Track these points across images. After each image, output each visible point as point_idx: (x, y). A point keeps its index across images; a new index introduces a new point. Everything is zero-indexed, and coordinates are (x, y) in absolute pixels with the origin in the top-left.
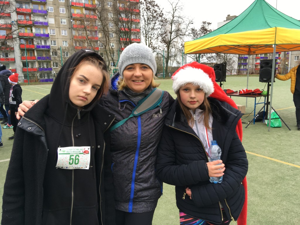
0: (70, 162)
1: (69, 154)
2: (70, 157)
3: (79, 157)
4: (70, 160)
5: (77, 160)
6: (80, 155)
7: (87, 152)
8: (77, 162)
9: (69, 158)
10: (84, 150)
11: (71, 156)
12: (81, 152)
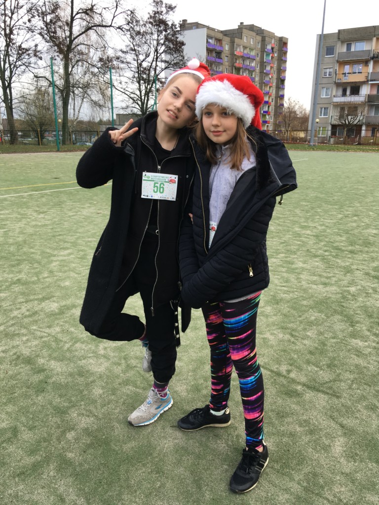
0: (154, 190)
1: (154, 181)
2: (155, 185)
3: (164, 185)
4: (154, 188)
5: (162, 189)
6: (165, 183)
7: (173, 181)
8: (162, 191)
9: (153, 185)
10: (170, 179)
11: (155, 183)
12: (167, 180)
